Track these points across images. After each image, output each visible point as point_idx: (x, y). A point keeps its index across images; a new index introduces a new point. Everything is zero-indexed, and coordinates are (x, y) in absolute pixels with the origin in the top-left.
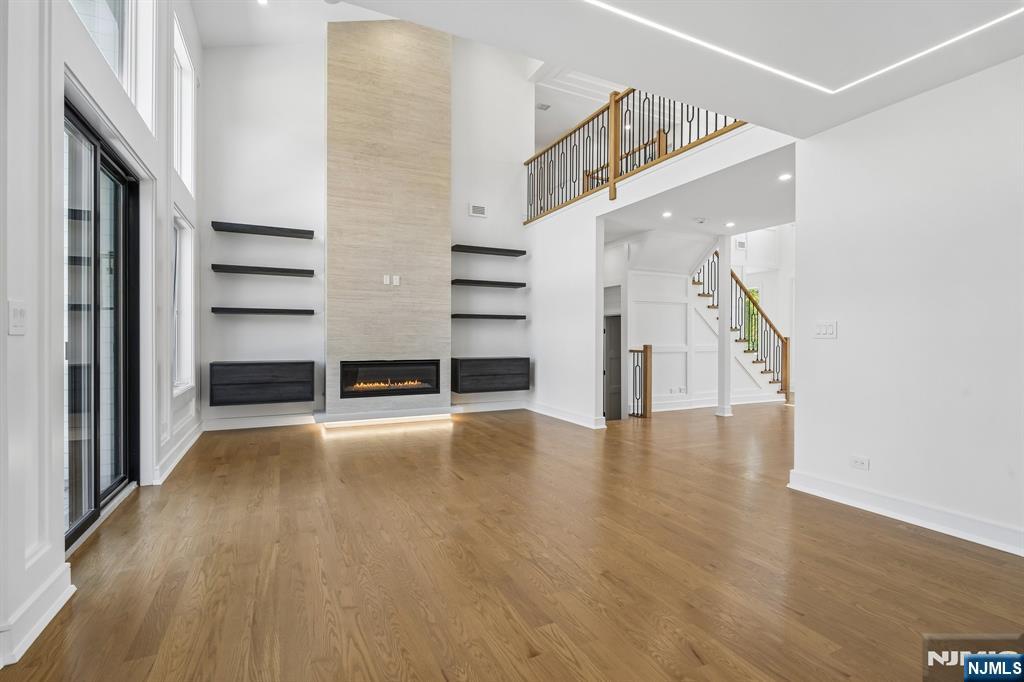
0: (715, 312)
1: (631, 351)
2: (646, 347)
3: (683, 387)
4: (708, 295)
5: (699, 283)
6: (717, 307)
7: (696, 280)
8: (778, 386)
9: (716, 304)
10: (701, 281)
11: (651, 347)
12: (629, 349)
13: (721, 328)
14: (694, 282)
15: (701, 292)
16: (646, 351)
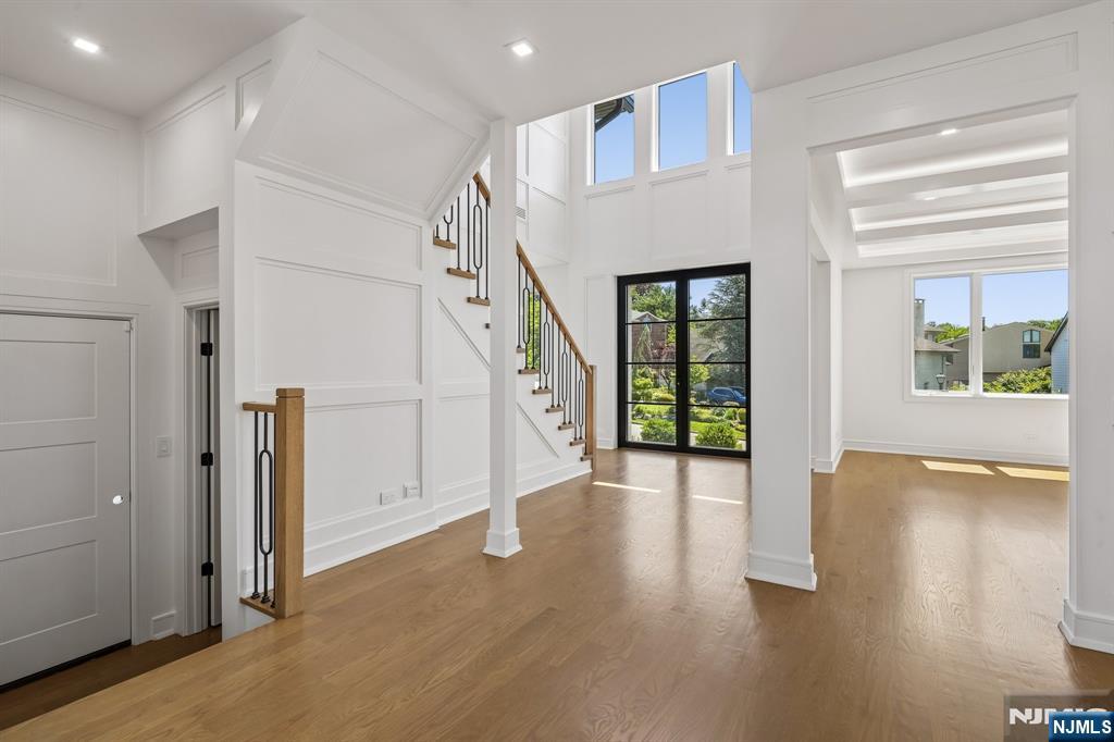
0: (485, 314)
1: (246, 407)
2: (282, 394)
3: (412, 483)
4: (468, 275)
5: (447, 244)
6: (486, 302)
7: (443, 237)
8: (579, 450)
9: (483, 296)
10: (454, 240)
11: (299, 394)
12: (241, 398)
13: (497, 347)
14: (437, 241)
15: (454, 266)
16: (287, 407)
